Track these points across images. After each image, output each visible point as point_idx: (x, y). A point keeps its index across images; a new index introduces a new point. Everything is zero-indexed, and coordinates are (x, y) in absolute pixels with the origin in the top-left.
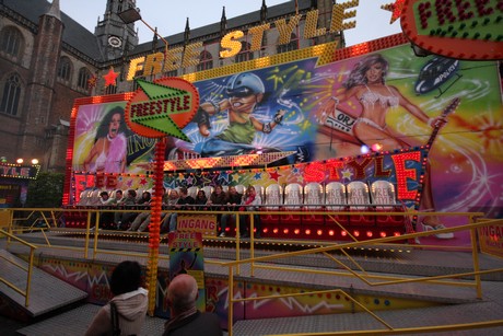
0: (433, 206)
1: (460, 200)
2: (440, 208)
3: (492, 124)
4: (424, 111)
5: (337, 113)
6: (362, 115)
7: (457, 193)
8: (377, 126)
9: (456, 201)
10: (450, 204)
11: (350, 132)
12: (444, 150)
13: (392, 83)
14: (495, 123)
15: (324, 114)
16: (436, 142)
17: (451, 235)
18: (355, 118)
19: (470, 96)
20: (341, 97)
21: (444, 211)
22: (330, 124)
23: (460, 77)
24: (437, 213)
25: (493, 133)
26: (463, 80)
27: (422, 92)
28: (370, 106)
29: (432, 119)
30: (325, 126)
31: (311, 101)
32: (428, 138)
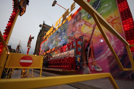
0: (94, 58)
1: (103, 53)
2: (97, 58)
3: (114, 18)
4: (91, 23)
5: (71, 32)
6: (76, 31)
7: (102, 51)
8: (79, 33)
9: (102, 54)
10: (100, 55)
11: (74, 37)
12: (97, 34)
13: (82, 18)
14: (115, 17)
15: (69, 33)
16: (94, 32)
17: (101, 70)
18: (75, 32)
19: (104, 11)
20: (72, 28)
21: (98, 59)
22: (70, 36)
23: (101, 6)
24: (96, 60)
25: (115, 21)
26: (102, 7)
27: (90, 17)
28: (78, 27)
29: (93, 25)
30: (69, 37)
31: (67, 31)
32: (92, 32)
